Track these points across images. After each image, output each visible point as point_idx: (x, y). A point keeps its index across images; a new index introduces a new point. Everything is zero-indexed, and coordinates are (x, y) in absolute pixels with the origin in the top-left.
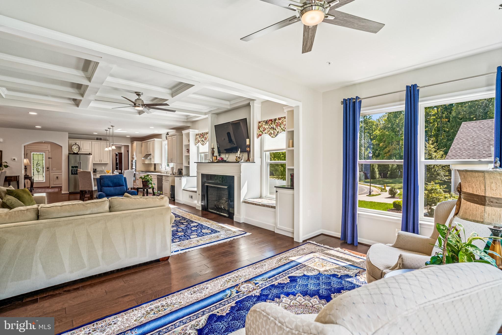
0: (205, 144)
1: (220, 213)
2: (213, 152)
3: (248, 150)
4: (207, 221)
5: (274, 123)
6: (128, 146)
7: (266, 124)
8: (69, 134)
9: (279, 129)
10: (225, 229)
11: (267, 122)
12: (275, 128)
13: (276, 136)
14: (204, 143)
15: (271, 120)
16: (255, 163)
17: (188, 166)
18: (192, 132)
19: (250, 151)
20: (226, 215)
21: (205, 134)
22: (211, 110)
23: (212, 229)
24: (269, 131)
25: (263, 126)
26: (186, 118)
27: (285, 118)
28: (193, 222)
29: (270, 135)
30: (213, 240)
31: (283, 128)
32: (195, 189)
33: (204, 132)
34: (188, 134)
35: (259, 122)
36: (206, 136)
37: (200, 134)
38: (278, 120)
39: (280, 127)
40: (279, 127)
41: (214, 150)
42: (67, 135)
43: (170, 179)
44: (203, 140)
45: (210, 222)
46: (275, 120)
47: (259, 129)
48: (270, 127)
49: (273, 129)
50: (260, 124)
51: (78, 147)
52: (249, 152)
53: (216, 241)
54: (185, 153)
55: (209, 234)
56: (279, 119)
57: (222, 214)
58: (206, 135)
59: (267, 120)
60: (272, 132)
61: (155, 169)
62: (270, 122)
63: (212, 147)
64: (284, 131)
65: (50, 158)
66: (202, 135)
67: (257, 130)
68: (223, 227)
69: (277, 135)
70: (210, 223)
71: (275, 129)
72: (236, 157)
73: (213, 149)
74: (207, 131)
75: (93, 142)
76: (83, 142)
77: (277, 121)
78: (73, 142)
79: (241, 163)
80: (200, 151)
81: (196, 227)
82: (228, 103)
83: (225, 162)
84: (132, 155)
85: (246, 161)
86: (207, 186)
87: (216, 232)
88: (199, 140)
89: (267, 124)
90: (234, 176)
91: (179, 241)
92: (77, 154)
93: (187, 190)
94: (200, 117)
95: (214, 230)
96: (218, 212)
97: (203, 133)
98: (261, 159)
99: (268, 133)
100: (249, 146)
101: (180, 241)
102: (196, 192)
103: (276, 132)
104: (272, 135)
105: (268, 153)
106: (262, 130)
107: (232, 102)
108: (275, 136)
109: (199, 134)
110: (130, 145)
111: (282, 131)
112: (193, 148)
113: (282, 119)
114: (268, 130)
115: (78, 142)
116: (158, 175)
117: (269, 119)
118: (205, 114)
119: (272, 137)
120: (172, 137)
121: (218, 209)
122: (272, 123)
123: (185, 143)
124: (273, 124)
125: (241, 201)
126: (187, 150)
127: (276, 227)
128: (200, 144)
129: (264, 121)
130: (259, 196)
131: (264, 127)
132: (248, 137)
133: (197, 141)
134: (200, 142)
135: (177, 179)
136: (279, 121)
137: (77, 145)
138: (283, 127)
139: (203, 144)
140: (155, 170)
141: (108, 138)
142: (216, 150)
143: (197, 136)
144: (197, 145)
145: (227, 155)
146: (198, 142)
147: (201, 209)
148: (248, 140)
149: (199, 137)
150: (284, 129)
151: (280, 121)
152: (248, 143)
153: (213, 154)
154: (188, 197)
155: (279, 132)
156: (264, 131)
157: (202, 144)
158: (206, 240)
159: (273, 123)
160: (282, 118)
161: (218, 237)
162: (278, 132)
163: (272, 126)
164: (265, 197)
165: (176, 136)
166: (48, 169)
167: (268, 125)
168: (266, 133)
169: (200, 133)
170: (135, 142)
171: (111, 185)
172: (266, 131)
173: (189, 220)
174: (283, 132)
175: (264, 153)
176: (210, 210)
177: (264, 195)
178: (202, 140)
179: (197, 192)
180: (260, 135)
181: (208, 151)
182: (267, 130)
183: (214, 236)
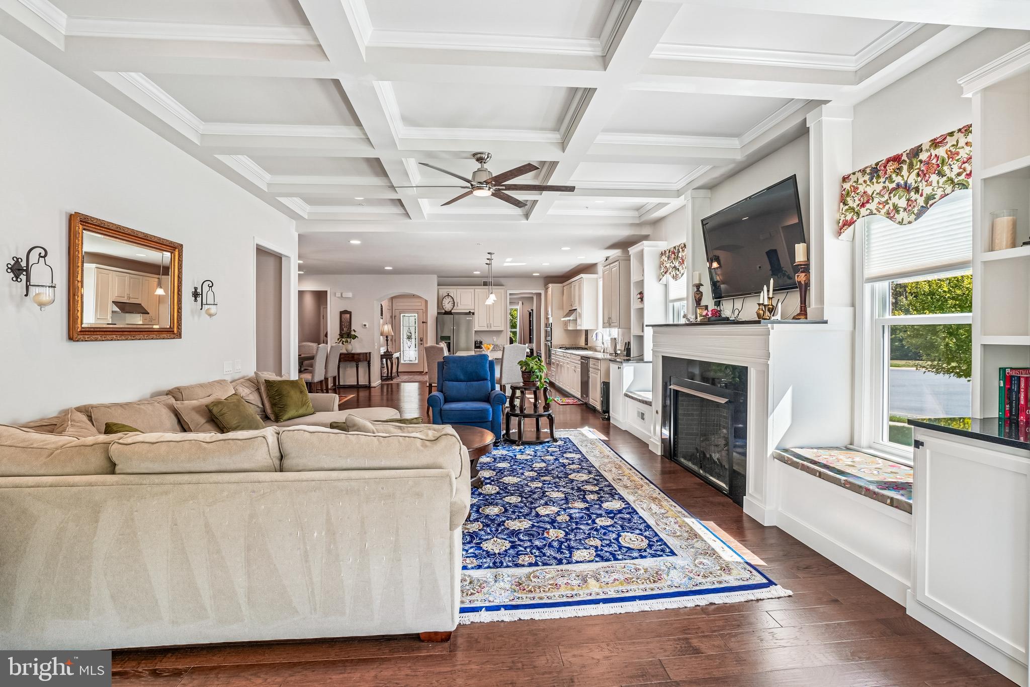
0: (680, 275)
1: (708, 475)
2: (698, 296)
3: (800, 282)
4: (654, 499)
5: (911, 166)
6: (540, 294)
7: (875, 180)
8: (438, 277)
9: (935, 184)
10: (698, 545)
11: (874, 172)
12: (914, 185)
13: (918, 215)
14: (678, 273)
15: (897, 159)
16: (826, 322)
17: (641, 334)
18: (650, 249)
19: (808, 284)
20: (724, 485)
21: (681, 250)
22: (690, 180)
23: (657, 535)
24: (887, 202)
25: (861, 189)
26: (636, 214)
27: (967, 130)
28: (613, 494)
29: (891, 218)
30: (637, 590)
31: (959, 174)
32: (648, 396)
33: (678, 244)
34: (641, 255)
35: (845, 179)
36: (683, 254)
37: (669, 252)
38: (927, 151)
39: (941, 174)
40: (934, 178)
41: (702, 289)
42: (434, 279)
43: (602, 366)
44: (677, 264)
45: (664, 503)
46: (916, 151)
47: (845, 204)
48: (894, 185)
49: (907, 188)
50: (847, 186)
51: (452, 300)
52: (804, 289)
53: (641, 598)
54: (635, 305)
55: (635, 554)
56: (935, 144)
57: (711, 478)
58: (683, 251)
59: (877, 164)
60: (902, 203)
61: (587, 341)
62: (891, 167)
63: (697, 282)
64: (964, 186)
65: (424, 322)
66: (674, 253)
67: (836, 207)
68: (696, 535)
69: (924, 209)
70: (661, 506)
71: (917, 190)
72: (759, 304)
73: (698, 286)
74: (684, 241)
75: (476, 290)
76: (460, 290)
77: (923, 156)
78: (444, 291)
79: (769, 325)
80: (672, 296)
81: (612, 518)
82: (735, 143)
83: (727, 321)
84: (547, 313)
85: (794, 318)
86: (676, 392)
87: (663, 551)
88: (668, 265)
89: (879, 177)
90: (746, 369)
91: (530, 565)
92: (449, 313)
93: (632, 398)
94: (666, 204)
95: (661, 540)
96: (701, 472)
97: (675, 247)
98: (851, 309)
99: (883, 211)
100: (806, 268)
101: (536, 564)
102: (649, 404)
103: (921, 201)
104: (903, 215)
105: (885, 287)
106: (857, 202)
107: (748, 138)
108: (913, 217)
109: (667, 252)
110: (543, 292)
111: (949, 189)
112: (653, 290)
113: (951, 141)
114: (883, 199)
115: (453, 291)
116: (583, 357)
117: (884, 157)
118: (678, 193)
119: (901, 223)
120: (611, 265)
121: (703, 460)
122: (900, 169)
123: (634, 278)
124: (905, 172)
125: (769, 453)
126: (639, 296)
127: (914, 596)
128: (668, 277)
129: (863, 171)
130: (844, 440)
131: (865, 193)
132: (803, 237)
133: (662, 271)
134: (669, 271)
135: (613, 367)
136: (934, 152)
137: (450, 298)
138: (956, 170)
139: (675, 277)
140: (587, 344)
141: (502, 281)
142: (707, 290)
143: (664, 257)
144: (664, 279)
145: (738, 304)
146: (666, 273)
147: (659, 453)
148: (800, 248)
149: (666, 259)
150: (963, 177)
151: (941, 152)
152: (800, 257)
153: (698, 301)
154: (636, 414)
155: (937, 197)
156: (863, 205)
157: (673, 277)
158: (611, 580)
159: (905, 167)
160: (951, 134)
161: (657, 577)
162: (929, 198)
163: (898, 179)
164: (870, 448)
165: (617, 263)
166: (421, 341)
167: (882, 180)
168: (871, 213)
169: (669, 248)
170: (550, 285)
171: (462, 377)
172: (872, 206)
173: (610, 485)
174: (958, 192)
175: (868, 287)
176: (682, 460)
177: (864, 438)
178: (675, 267)
179: (653, 404)
180: (848, 224)
181: (684, 295)
182: (876, 200)
183: (646, 571)
